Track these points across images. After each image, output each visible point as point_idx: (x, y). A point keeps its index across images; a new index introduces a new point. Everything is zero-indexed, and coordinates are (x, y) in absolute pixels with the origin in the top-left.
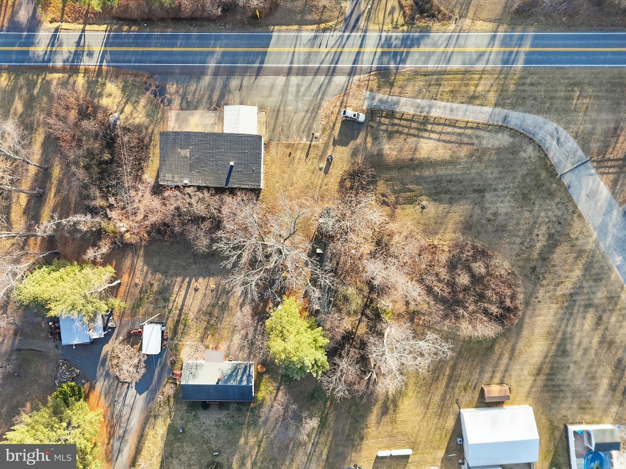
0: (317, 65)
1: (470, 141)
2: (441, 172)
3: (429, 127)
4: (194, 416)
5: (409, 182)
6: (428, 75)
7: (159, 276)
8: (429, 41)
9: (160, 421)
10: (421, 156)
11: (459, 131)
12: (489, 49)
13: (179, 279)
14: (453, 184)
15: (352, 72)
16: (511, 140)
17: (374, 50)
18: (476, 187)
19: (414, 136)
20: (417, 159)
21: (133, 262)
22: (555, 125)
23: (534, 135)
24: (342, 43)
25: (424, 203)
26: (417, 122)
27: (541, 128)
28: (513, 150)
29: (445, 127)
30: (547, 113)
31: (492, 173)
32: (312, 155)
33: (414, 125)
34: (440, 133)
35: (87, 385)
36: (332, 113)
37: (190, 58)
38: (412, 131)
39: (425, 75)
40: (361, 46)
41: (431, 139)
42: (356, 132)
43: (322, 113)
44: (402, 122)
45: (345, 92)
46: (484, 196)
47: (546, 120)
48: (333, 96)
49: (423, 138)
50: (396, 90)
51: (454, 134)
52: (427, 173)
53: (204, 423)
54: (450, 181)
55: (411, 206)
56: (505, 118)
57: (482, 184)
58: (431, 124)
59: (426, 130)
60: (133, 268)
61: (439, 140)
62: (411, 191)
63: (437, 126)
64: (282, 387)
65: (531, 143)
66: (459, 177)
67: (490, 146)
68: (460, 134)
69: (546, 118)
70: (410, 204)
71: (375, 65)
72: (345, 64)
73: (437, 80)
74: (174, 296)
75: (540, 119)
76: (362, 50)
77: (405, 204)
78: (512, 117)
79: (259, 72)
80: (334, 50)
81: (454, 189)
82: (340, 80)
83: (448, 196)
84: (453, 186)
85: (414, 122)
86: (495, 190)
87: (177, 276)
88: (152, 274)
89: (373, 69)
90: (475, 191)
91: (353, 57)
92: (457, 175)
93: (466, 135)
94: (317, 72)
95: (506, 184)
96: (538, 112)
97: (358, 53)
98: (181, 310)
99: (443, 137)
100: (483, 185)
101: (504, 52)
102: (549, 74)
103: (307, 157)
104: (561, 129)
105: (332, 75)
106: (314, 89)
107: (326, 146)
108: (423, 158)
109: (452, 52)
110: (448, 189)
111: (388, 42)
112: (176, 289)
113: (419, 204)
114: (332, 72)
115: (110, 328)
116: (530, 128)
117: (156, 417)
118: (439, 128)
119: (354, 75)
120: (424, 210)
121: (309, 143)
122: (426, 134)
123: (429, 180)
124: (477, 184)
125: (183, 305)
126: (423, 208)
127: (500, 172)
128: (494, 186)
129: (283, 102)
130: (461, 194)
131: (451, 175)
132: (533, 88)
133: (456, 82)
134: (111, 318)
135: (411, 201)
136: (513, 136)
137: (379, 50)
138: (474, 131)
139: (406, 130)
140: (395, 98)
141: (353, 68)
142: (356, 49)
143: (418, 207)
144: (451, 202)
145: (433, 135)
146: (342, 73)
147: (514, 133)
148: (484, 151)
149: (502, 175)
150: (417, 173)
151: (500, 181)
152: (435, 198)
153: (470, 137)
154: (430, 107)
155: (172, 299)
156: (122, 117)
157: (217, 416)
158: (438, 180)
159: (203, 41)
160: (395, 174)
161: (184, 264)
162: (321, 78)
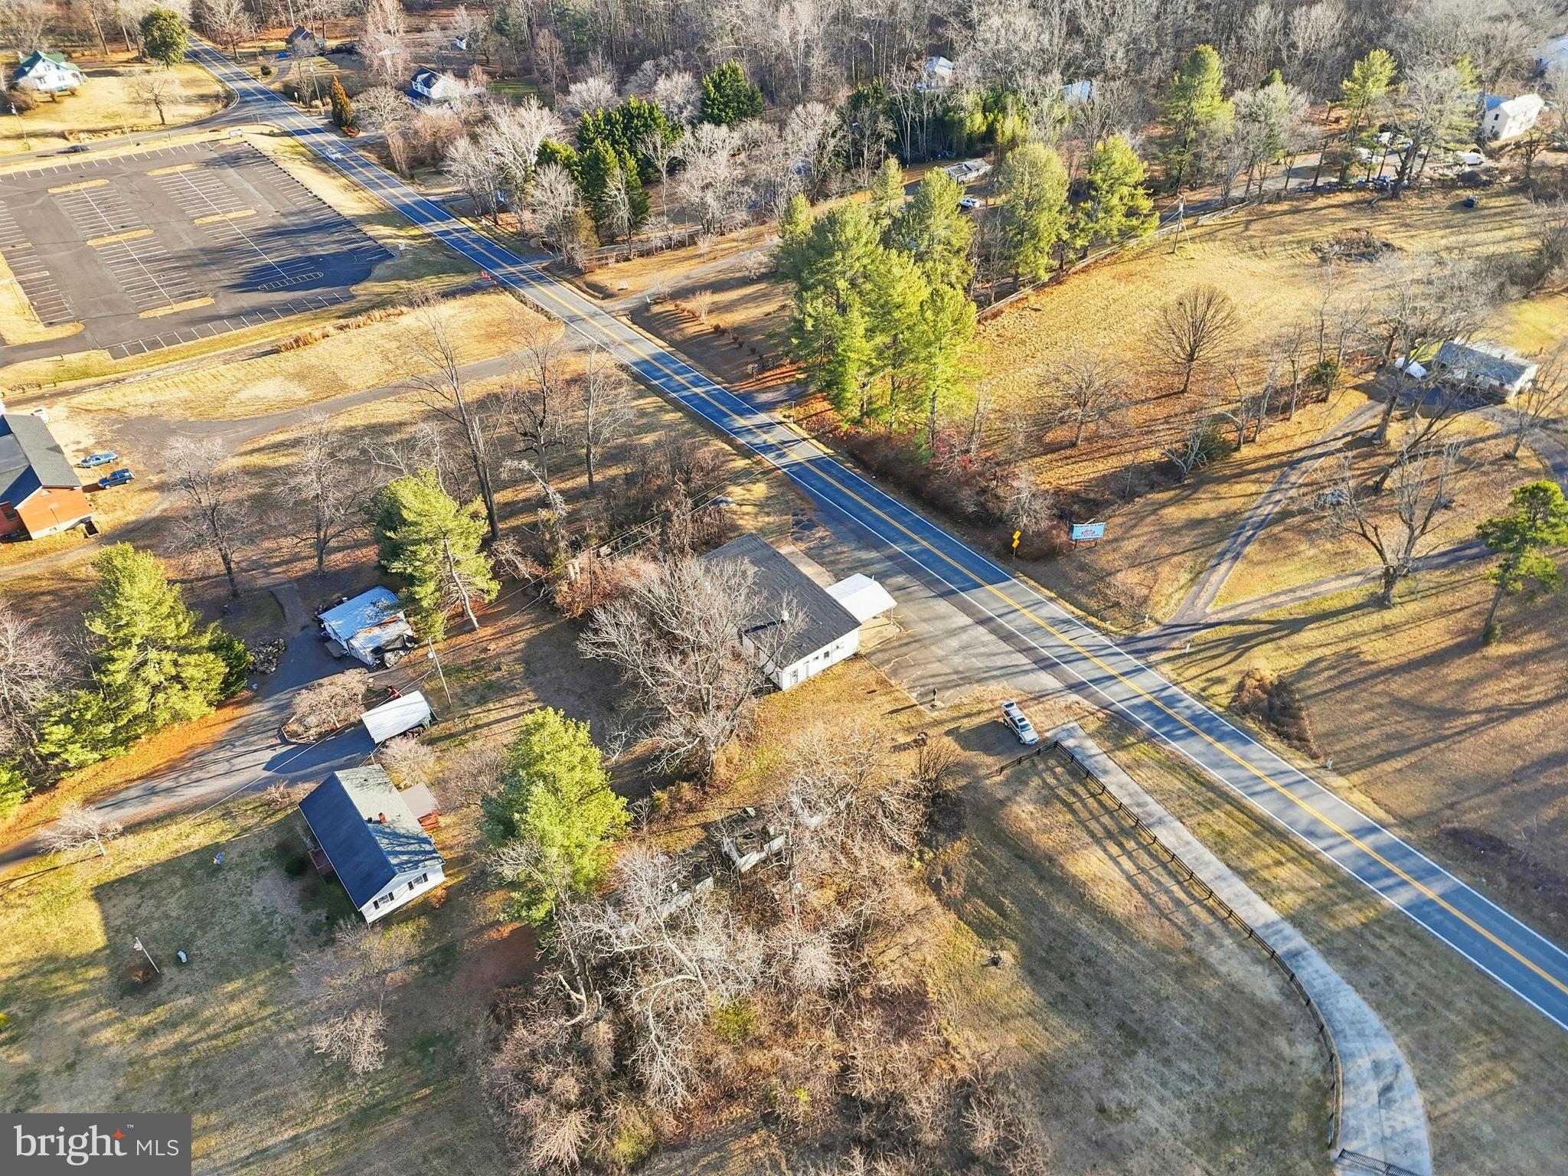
0: (1034, 644)
1: (1188, 929)
2: (1085, 925)
3: (1131, 845)
4: (262, 868)
5: (1012, 895)
6: (1202, 784)
7: (519, 668)
8: (1242, 749)
9: (217, 826)
10: (1073, 870)
11: (1182, 896)
12: (1349, 837)
13: (531, 696)
14: (1090, 971)
15: (1077, 687)
16: (1277, 998)
17: (1141, 692)
18: (1129, 1020)
19: (1092, 835)
20: (1062, 867)
21: (523, 625)
22: (1401, 1058)
23: (1336, 1033)
24: (1099, 651)
25: (1006, 956)
26: (1118, 824)
27: (1362, 1034)
28: (1266, 1018)
29: (1160, 869)
30: (1398, 1021)
31: (1187, 1021)
32: (902, 717)
33: (1106, 819)
34: (1142, 870)
35: (246, 694)
36: (992, 701)
37: (882, 528)
38: (1093, 825)
39: (1196, 781)
40: (1123, 674)
41: (1117, 864)
42: (1002, 747)
43: (977, 690)
44: (1091, 800)
45: (1039, 697)
46: (1135, 1053)
47: (1384, 1031)
48: (1016, 688)
49: (1105, 850)
50: (1123, 756)
51: (1168, 892)
52: (1059, 907)
53: (250, 894)
54: (1089, 962)
55: (976, 938)
56: (1296, 954)
57: (1148, 1024)
58: (1138, 843)
59: (1121, 845)
60: (512, 630)
61: (1129, 878)
62: (1002, 913)
63: (1146, 857)
64: (416, 968)
65: (1317, 1040)
66: (1112, 969)
67: (1223, 969)
68: (1178, 903)
69: (1388, 1028)
70: (979, 935)
71: (1120, 706)
72: (1077, 672)
73: (1211, 801)
74: (498, 705)
75: (1373, 1020)
76: (1122, 678)
77: (969, 924)
78: (1310, 964)
79: (946, 594)
80: (1079, 649)
81: (1083, 982)
82: (1047, 681)
83: (1062, 987)
84: (1086, 975)
85: (1112, 817)
86: (1167, 1062)
87: (535, 690)
88: (516, 660)
89: (1112, 708)
90: (1121, 1026)
91: (1098, 675)
92: (1112, 961)
93: (1188, 913)
94: (1027, 650)
95: (1201, 1072)
96: (1378, 1007)
97: (1112, 677)
98: (477, 727)
99: (1142, 879)
100: (1147, 1029)
101: (1376, 862)
102: (1453, 966)
103: (891, 713)
104: (1408, 1075)
105: (1043, 668)
106: (999, 662)
107: (936, 723)
108: (1074, 876)
109: (1272, 790)
110: (1073, 974)
111: (1171, 701)
112: (511, 701)
113: (993, 949)
114: (1046, 665)
115: (382, 660)
116: (1337, 1016)
117: (227, 815)
118: (1145, 860)
119: (1076, 692)
120: (992, 969)
121: (915, 702)
122: (1114, 850)
123: (1052, 924)
124: (1137, 1016)
125: (488, 724)
126: (995, 962)
127: (1205, 1035)
128: (1169, 1053)
129: (936, 640)
130: (1088, 1006)
131: (1101, 952)
132: (1398, 960)
133: (1244, 831)
134: (402, 653)
135: (984, 931)
136: (1288, 997)
137: (1149, 697)
138: (1210, 920)
139: (1084, 815)
140: (1110, 764)
141: (1084, 683)
142: (1114, 673)
143: (987, 953)
144: (1058, 1003)
145: (1125, 862)
146: (1059, 677)
147: (1293, 989)
148: (1203, 965)
149: (1204, 1044)
150: (1041, 893)
151: (1191, 1053)
152: (1034, 967)
153: (1194, 922)
154: (1160, 822)
155: (491, 706)
156: (733, 506)
157: (280, 904)
158: (1069, 938)
159: (918, 527)
160: (1000, 856)
161: (566, 685)
162: (1022, 660)
